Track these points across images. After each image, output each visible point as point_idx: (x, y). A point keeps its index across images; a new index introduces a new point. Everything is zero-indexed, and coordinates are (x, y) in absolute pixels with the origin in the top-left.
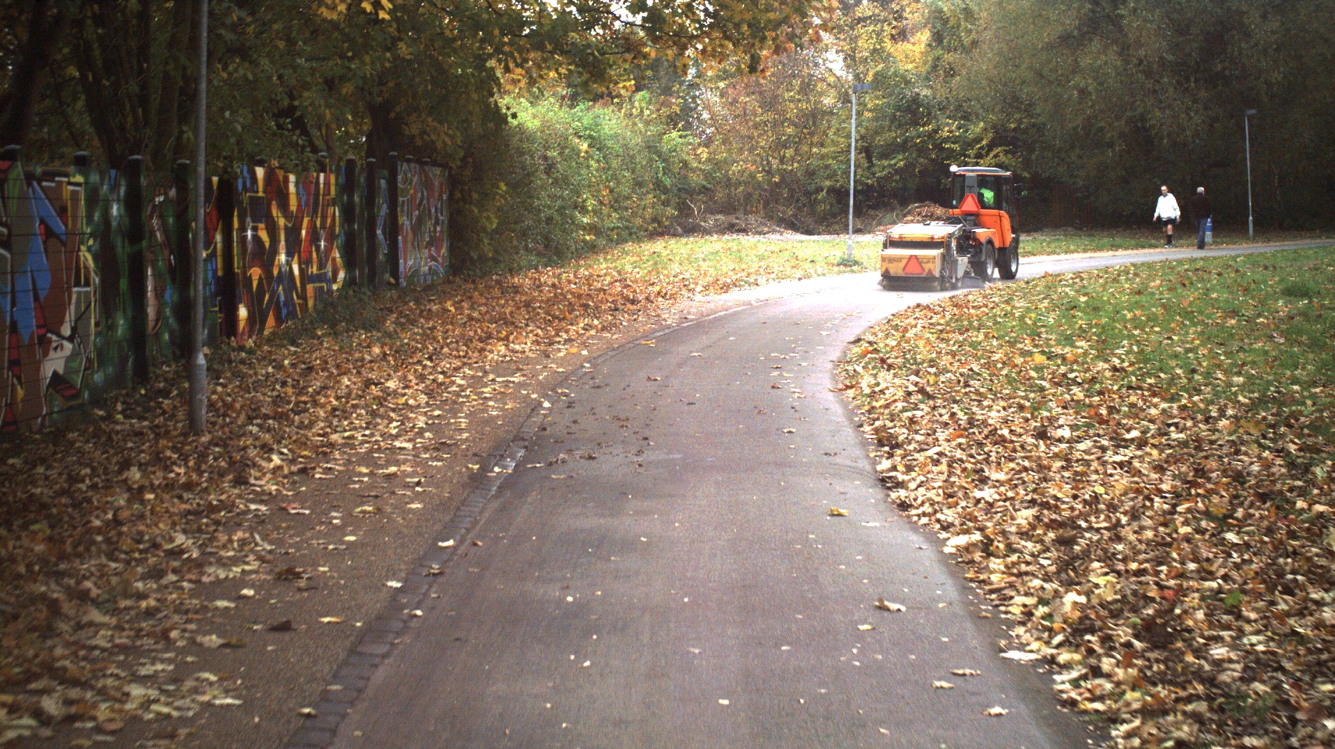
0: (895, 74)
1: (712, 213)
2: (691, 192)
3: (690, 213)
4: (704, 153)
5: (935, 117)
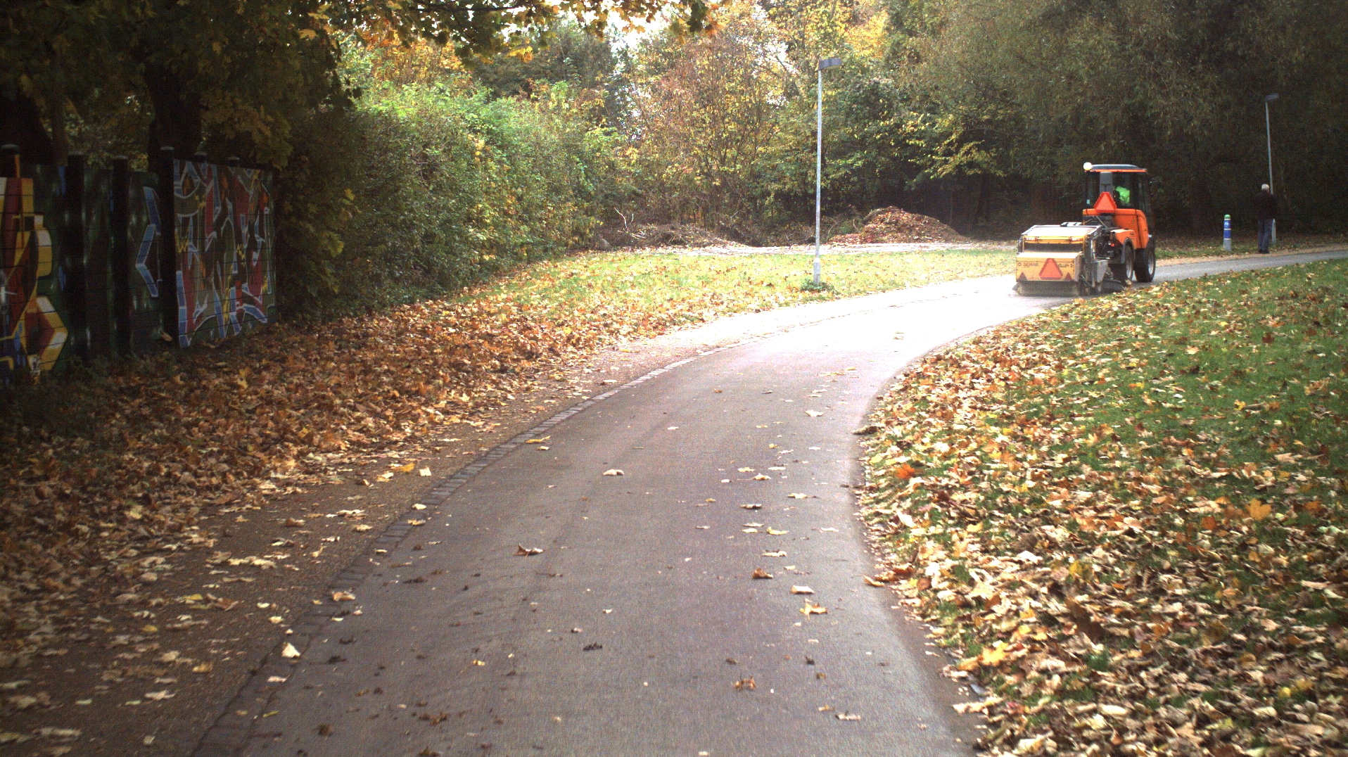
0: (851, 61)
1: (644, 223)
2: (620, 200)
3: (619, 224)
4: (633, 153)
5: (897, 109)
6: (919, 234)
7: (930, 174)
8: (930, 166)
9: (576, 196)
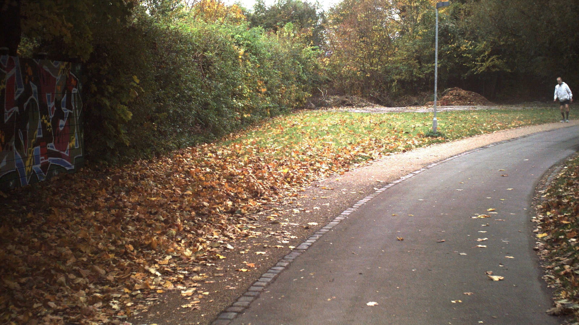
2: (320, 83)
3: (320, 95)
4: (327, 61)
5: (458, 39)
6: (470, 101)
7: (474, 72)
8: (474, 67)
9: (298, 82)
